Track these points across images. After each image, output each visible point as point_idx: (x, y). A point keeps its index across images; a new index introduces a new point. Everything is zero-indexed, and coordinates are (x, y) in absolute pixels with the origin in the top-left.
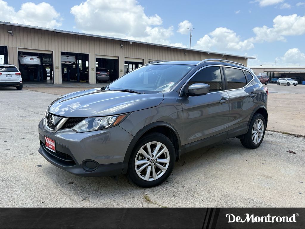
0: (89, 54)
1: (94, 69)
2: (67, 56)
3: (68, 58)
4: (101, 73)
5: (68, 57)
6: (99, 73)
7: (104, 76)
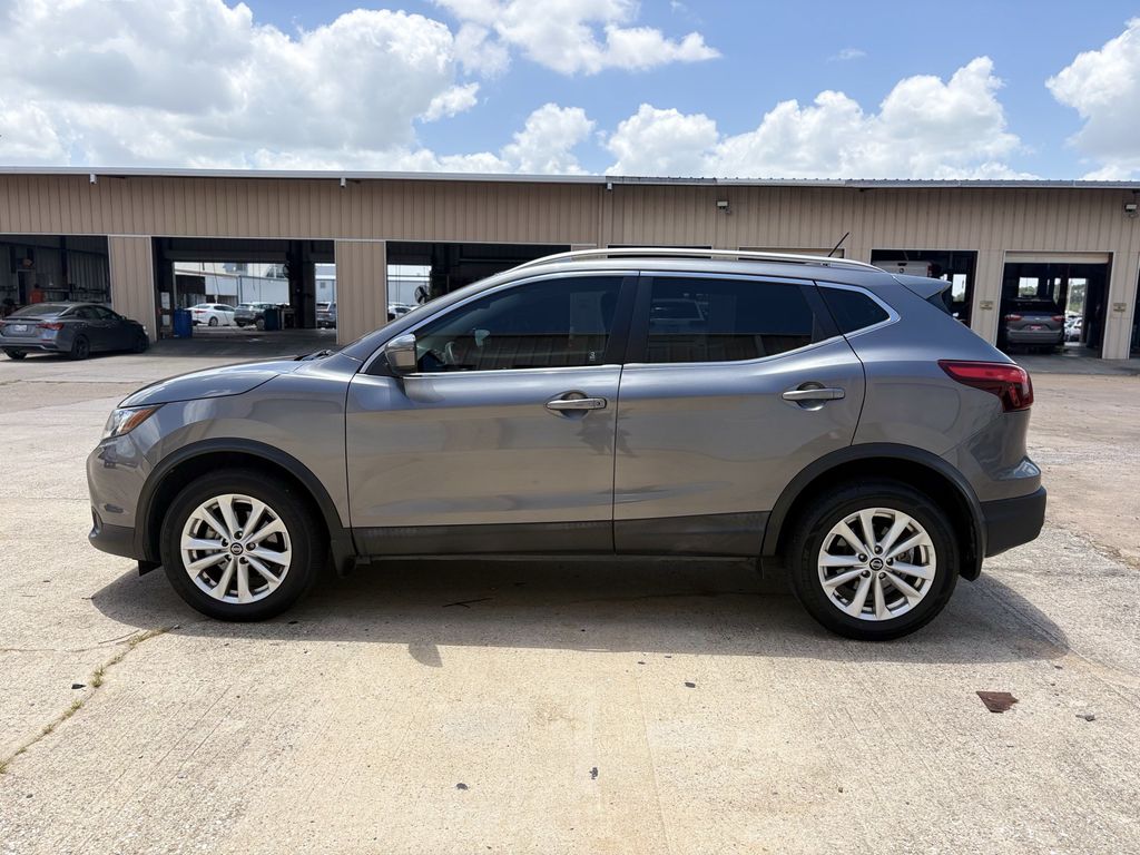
0: (977, 252)
1: (991, 303)
2: (900, 265)
3: (902, 271)
4: (1026, 319)
5: (904, 265)
6: (1017, 319)
7: (1036, 328)
